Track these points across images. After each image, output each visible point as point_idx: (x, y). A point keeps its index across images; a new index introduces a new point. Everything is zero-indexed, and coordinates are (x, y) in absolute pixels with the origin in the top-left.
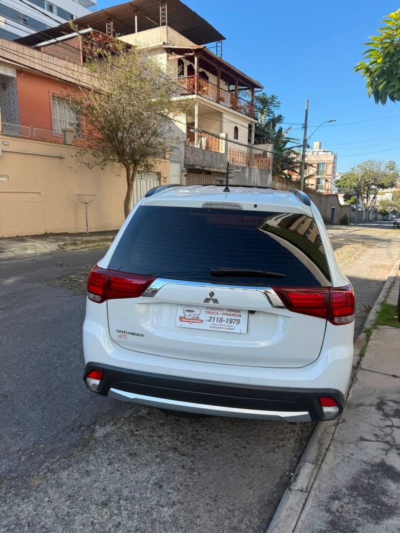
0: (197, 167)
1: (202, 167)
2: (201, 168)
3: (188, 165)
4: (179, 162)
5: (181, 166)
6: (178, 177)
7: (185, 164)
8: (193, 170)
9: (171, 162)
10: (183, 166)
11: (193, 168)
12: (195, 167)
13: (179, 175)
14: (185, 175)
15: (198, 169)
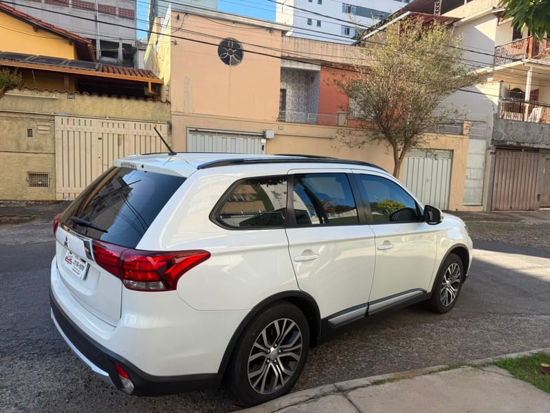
0: (508, 143)
1: (517, 143)
2: (515, 144)
3: (496, 141)
4: (484, 138)
5: (487, 143)
6: (481, 156)
7: (493, 140)
8: (502, 146)
9: (472, 137)
10: (490, 142)
11: (503, 144)
12: (505, 144)
13: (484, 153)
14: (491, 153)
15: (511, 145)
